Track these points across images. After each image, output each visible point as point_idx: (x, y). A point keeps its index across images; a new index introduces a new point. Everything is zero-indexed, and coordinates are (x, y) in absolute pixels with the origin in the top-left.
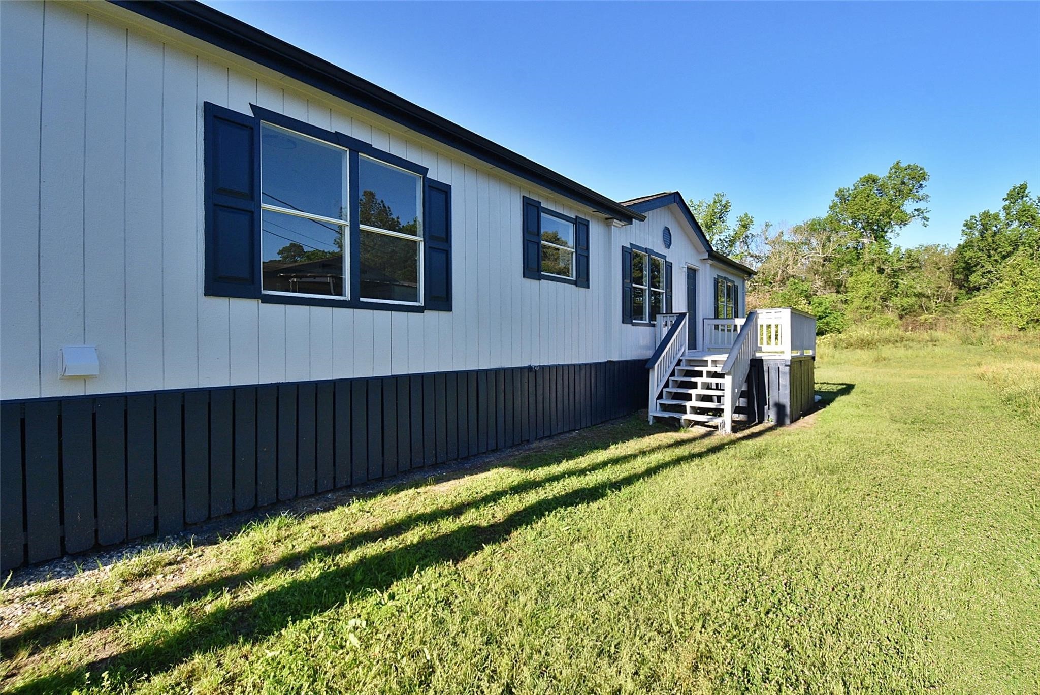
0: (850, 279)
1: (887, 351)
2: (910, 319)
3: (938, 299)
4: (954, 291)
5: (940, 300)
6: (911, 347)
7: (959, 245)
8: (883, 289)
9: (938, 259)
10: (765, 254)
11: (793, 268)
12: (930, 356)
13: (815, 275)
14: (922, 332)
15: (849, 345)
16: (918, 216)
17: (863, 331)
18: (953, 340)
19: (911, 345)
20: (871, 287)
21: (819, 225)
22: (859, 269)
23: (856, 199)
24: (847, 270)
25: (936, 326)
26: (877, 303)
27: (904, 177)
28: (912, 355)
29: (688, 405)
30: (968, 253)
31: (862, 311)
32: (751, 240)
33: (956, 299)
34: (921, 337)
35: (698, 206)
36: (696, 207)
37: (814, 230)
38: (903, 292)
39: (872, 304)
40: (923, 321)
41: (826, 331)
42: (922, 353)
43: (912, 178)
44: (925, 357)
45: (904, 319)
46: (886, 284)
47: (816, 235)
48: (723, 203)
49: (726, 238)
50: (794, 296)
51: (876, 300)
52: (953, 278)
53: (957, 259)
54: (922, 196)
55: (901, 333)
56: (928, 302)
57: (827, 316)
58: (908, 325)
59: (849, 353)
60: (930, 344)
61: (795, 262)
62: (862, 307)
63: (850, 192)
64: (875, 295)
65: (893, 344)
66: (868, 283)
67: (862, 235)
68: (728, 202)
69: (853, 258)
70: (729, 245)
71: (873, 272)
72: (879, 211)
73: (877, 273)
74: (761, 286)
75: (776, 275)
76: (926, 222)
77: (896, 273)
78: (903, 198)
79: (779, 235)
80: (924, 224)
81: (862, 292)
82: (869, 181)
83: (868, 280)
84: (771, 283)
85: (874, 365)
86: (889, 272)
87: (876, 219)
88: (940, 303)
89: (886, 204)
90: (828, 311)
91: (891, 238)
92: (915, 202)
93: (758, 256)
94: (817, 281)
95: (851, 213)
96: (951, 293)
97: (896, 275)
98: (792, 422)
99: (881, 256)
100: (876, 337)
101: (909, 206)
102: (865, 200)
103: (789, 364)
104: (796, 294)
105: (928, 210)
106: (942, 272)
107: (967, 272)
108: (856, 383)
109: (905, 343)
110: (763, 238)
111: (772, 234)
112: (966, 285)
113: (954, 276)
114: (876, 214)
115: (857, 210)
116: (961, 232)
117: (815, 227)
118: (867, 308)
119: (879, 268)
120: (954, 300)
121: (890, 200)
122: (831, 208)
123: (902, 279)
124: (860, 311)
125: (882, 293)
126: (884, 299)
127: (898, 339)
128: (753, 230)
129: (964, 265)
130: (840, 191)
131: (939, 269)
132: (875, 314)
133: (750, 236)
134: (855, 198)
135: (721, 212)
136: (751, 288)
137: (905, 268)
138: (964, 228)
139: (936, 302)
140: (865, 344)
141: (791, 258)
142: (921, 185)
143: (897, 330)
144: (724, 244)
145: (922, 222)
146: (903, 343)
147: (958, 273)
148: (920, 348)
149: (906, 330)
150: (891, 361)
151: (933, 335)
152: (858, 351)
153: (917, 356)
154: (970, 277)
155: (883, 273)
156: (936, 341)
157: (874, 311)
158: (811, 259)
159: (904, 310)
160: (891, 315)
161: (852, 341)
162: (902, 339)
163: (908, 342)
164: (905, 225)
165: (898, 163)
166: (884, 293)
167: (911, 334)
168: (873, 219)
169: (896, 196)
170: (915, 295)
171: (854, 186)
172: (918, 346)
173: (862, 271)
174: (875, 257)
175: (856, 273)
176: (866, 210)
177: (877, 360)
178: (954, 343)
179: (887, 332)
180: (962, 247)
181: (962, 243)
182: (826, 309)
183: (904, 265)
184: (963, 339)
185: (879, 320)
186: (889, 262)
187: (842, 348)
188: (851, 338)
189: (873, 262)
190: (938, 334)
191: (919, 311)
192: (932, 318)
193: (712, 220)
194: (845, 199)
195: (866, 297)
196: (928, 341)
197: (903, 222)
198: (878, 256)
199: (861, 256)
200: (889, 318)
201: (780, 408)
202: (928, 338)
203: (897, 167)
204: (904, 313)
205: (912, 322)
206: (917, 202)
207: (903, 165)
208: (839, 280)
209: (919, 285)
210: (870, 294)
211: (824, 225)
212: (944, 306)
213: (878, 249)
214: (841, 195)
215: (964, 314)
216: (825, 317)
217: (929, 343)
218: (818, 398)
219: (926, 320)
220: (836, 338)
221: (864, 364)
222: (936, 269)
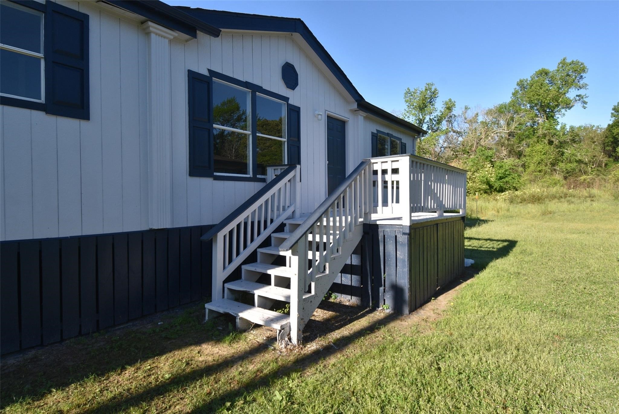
0: (527, 149)
1: (553, 205)
2: (572, 179)
3: (593, 165)
4: (605, 160)
5: (595, 166)
6: (573, 202)
7: (609, 125)
8: (552, 157)
9: (593, 135)
10: (464, 130)
11: (485, 141)
12: (589, 210)
13: (502, 146)
14: (582, 189)
15: (523, 201)
16: (579, 100)
17: (535, 189)
18: (607, 196)
19: (573, 200)
20: (543, 155)
21: (506, 108)
22: (534, 142)
23: (533, 87)
24: (526, 143)
25: (593, 185)
26: (547, 167)
27: (569, 70)
28: (573, 209)
29: (260, 292)
30: (615, 130)
31: (536, 173)
32: (454, 120)
33: (606, 165)
34: (581, 193)
35: (414, 93)
36: (412, 93)
37: (502, 113)
38: (567, 159)
39: (544, 168)
40: (582, 181)
41: (505, 189)
42: (582, 207)
43: (575, 71)
44: (584, 211)
45: (568, 180)
46: (555, 152)
47: (502, 115)
48: (433, 90)
49: (435, 117)
50: (481, 161)
51: (546, 165)
52: (604, 150)
53: (607, 135)
54: (582, 85)
55: (565, 190)
56: (586, 167)
57: (507, 177)
58: (570, 184)
59: (522, 207)
60: (589, 199)
61: (487, 136)
62: (536, 170)
63: (528, 82)
64: (546, 161)
65: (559, 199)
66: (541, 152)
67: (537, 116)
68: (436, 90)
69: (531, 134)
70: (437, 123)
71: (545, 143)
72: (549, 96)
73: (547, 144)
74: (461, 154)
75: (472, 146)
76: (585, 105)
77: (562, 144)
78: (568, 86)
79: (475, 116)
80: (584, 106)
81: (536, 159)
82: (542, 74)
83: (541, 150)
84: (468, 152)
85: (541, 218)
86: (557, 143)
87: (547, 103)
88: (594, 168)
89: (555, 91)
90: (507, 173)
91: (558, 118)
92: (577, 90)
93: (459, 132)
94: (504, 151)
95: (528, 98)
96: (602, 161)
97: (562, 146)
98: (411, 311)
99: (551, 131)
100: (545, 193)
101: (572, 94)
102: (539, 88)
103: (408, 231)
104: (483, 159)
105: (587, 96)
106: (596, 145)
107: (615, 145)
108: (519, 240)
109: (568, 198)
110: (463, 118)
111: (470, 114)
112: (614, 154)
113: (605, 148)
114: (548, 99)
115: (533, 96)
116: (610, 115)
117: (501, 110)
118: (540, 171)
119: (549, 140)
120: (605, 166)
121: (558, 88)
122: (513, 94)
123: (567, 149)
124: (534, 173)
125: (551, 160)
126: (553, 165)
127: (563, 195)
128: (456, 111)
129: (612, 140)
130: (521, 81)
131: (594, 142)
132: (546, 176)
133: (453, 116)
134: (531, 86)
135: (431, 98)
136: (453, 156)
137: (569, 140)
138: (613, 112)
139: (592, 168)
140: (536, 199)
141: (483, 134)
142: (582, 76)
143: (562, 188)
144: (434, 122)
145: (582, 105)
146: (566, 199)
147: (608, 146)
148: (581, 203)
149: (569, 188)
150: (556, 215)
151: (591, 192)
152: (530, 205)
153: (577, 210)
154: (617, 149)
155: (552, 144)
156: (593, 197)
157: (545, 173)
158: (499, 134)
159: (567, 173)
160: (558, 177)
161: (525, 196)
162: (566, 195)
163: (570, 198)
164: (570, 108)
165: (564, 60)
166: (553, 160)
167: (573, 191)
168: (545, 102)
169: (563, 85)
170: (576, 161)
171: (531, 77)
172: (579, 201)
173: (536, 143)
174: (546, 132)
175: (532, 144)
176: (539, 95)
177: (544, 214)
178: (608, 199)
179: (553, 190)
180: (611, 126)
181: (611, 123)
182: (506, 171)
183: (568, 138)
184: (615, 195)
185: (548, 180)
186: (557, 135)
187: (517, 203)
188: (525, 194)
189: (545, 136)
190: (595, 191)
191: (580, 173)
192: (589, 178)
193: (424, 103)
194: (524, 87)
195: (539, 163)
196: (586, 197)
197: (568, 106)
198: (548, 131)
199: (535, 131)
200: (557, 179)
201: (397, 291)
202: (586, 194)
203: (563, 63)
204: (568, 175)
205: (574, 182)
206: (578, 90)
207: (569, 61)
208: (520, 150)
209: (579, 153)
210: (542, 161)
211: (509, 109)
212: (598, 170)
213: (549, 126)
214: (521, 84)
215: (615, 175)
216: (505, 178)
217: (587, 199)
218: (469, 262)
219: (585, 180)
220: (513, 195)
221: (533, 217)
222: (591, 143)
